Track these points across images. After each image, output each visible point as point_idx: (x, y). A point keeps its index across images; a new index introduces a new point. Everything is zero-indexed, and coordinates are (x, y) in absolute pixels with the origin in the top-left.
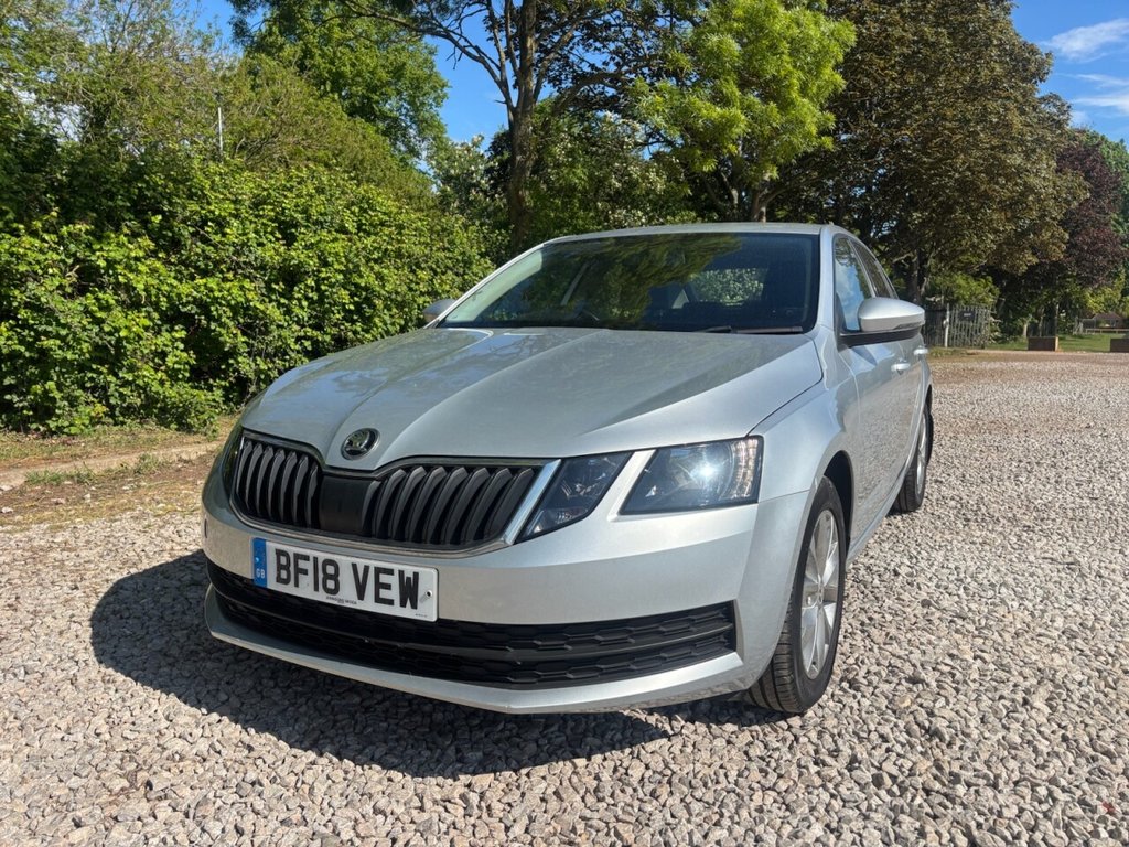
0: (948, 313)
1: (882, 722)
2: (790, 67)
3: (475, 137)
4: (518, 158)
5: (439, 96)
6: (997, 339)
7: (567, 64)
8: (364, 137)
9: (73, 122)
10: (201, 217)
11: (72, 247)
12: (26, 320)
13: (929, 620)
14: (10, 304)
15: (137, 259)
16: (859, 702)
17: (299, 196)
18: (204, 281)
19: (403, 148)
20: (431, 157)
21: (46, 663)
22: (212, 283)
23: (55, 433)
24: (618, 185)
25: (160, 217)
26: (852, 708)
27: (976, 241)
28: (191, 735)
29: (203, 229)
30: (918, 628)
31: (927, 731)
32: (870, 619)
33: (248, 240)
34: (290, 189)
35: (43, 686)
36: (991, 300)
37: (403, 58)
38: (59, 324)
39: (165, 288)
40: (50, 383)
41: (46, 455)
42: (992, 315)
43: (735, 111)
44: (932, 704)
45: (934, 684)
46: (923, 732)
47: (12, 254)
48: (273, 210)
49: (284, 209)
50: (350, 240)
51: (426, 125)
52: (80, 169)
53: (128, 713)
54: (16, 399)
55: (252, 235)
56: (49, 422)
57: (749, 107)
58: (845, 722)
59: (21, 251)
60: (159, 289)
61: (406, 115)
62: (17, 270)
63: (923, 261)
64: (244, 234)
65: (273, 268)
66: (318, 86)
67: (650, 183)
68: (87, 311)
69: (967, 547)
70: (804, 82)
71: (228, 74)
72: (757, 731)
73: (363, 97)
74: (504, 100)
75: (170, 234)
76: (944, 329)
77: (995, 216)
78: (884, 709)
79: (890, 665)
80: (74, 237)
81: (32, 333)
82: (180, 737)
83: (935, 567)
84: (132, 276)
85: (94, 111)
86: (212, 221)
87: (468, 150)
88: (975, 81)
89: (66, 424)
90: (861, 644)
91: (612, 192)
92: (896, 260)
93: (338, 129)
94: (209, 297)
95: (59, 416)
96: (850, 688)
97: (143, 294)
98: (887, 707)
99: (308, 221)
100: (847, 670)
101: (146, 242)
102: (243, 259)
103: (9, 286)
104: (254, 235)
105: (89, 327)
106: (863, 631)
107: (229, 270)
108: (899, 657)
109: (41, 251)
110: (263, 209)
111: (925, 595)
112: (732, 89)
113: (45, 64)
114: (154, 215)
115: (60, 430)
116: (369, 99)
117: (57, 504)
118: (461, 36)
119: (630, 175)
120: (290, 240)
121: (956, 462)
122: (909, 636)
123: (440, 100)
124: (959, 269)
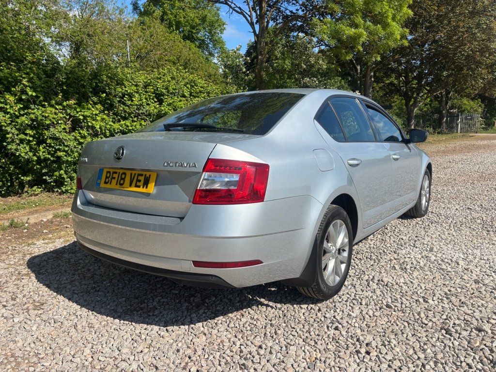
0: (460, 117)
1: (467, 356)
2: (387, 8)
3: (238, 46)
4: (260, 57)
5: (222, 29)
6: (483, 128)
7: (280, 11)
8: (190, 49)
9: (67, 50)
10: (122, 94)
11: (69, 111)
12: (50, 144)
13: (480, 292)
14: (43, 137)
15: (96, 115)
16: (452, 343)
17: (164, 81)
18: (124, 122)
19: (207, 53)
20: (219, 57)
21: (63, 317)
22: (128, 123)
23: (65, 192)
24: (305, 67)
25: (105, 95)
26: (449, 347)
27: (474, 83)
28: (129, 359)
29: (123, 99)
30: (475, 297)
31: (492, 361)
32: (450, 291)
33: (143, 103)
34: (160, 78)
35: (62, 329)
36: (480, 110)
37: (206, 12)
38: (64, 145)
39: (108, 126)
40: (61, 171)
41: (61, 204)
42: (481, 117)
43: (361, 30)
44: (491, 344)
45: (490, 332)
46: (489, 362)
47: (43, 116)
48: (153, 88)
49: (157, 88)
50: (187, 100)
51: (217, 42)
52: (70, 76)
53: (100, 346)
54: (48, 178)
55: (144, 100)
56: (62, 188)
57: (367, 28)
58: (447, 356)
59: (47, 115)
60: (106, 127)
61: (207, 38)
62: (45, 123)
63: (448, 93)
64: (141, 100)
65: (154, 115)
66: (169, 28)
67: (320, 65)
68: (76, 139)
69: (491, 247)
70: (394, 14)
71: (131, 25)
72: (402, 360)
73: (189, 31)
74: (252, 31)
75: (109, 102)
76: (458, 125)
77: (483, 72)
78: (466, 347)
79: (465, 319)
80: (69, 106)
81: (53, 149)
82: (124, 361)
83: (477, 259)
84: (94, 122)
85: (75, 45)
86: (127, 95)
87: (235, 52)
88: (474, 8)
89: (69, 188)
90: (446, 306)
91: (302, 70)
92: (435, 94)
93: (178, 46)
94: (127, 129)
95: (66, 185)
96: (446, 334)
97: (99, 130)
98: (468, 346)
99: (168, 93)
100: (443, 322)
101: (99, 106)
102: (141, 112)
103: (42, 129)
104: (145, 100)
105: (77, 146)
106: (447, 298)
107: (135, 117)
108: (468, 315)
109: (55, 113)
110: (149, 88)
111: (475, 277)
112: (359, 20)
113: (54, 25)
114: (102, 94)
115: (67, 191)
116: (192, 32)
117: (67, 227)
118: (232, 3)
119: (310, 62)
120: (161, 102)
121: (476, 197)
122: (471, 301)
123: (222, 31)
124: (465, 96)
